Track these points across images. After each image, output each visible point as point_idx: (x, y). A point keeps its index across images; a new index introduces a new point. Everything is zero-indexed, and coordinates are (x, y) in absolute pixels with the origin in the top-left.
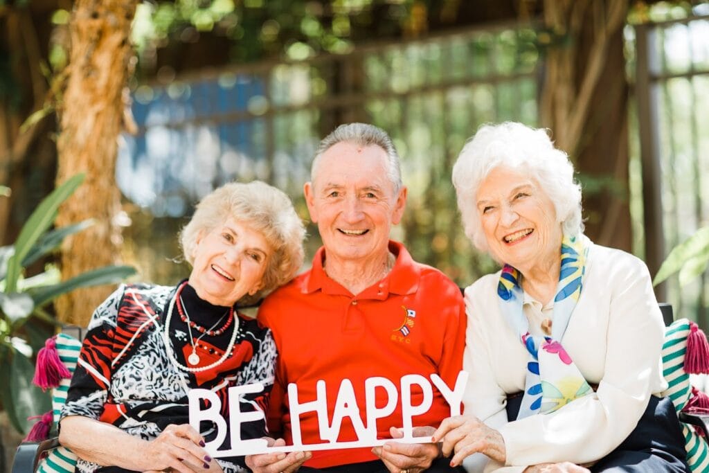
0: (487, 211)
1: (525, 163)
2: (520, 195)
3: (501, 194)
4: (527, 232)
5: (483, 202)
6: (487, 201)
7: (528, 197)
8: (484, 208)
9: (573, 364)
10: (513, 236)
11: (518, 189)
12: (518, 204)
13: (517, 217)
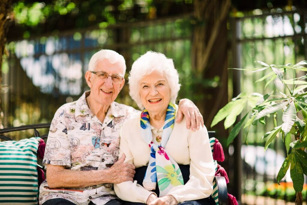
0: (145, 88)
1: (164, 71)
2: (160, 84)
3: (153, 82)
4: (160, 99)
5: (144, 83)
6: (146, 83)
7: (163, 86)
8: (144, 86)
9: (169, 160)
10: (154, 100)
11: (160, 81)
12: (158, 88)
13: (158, 93)
